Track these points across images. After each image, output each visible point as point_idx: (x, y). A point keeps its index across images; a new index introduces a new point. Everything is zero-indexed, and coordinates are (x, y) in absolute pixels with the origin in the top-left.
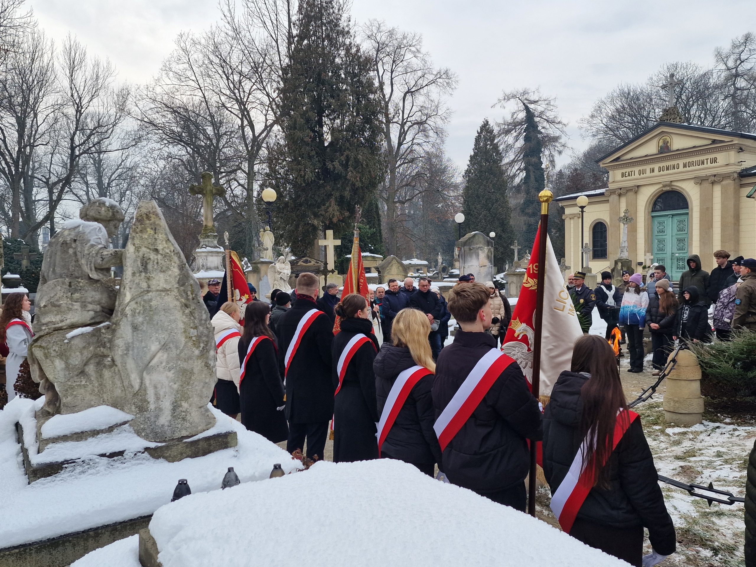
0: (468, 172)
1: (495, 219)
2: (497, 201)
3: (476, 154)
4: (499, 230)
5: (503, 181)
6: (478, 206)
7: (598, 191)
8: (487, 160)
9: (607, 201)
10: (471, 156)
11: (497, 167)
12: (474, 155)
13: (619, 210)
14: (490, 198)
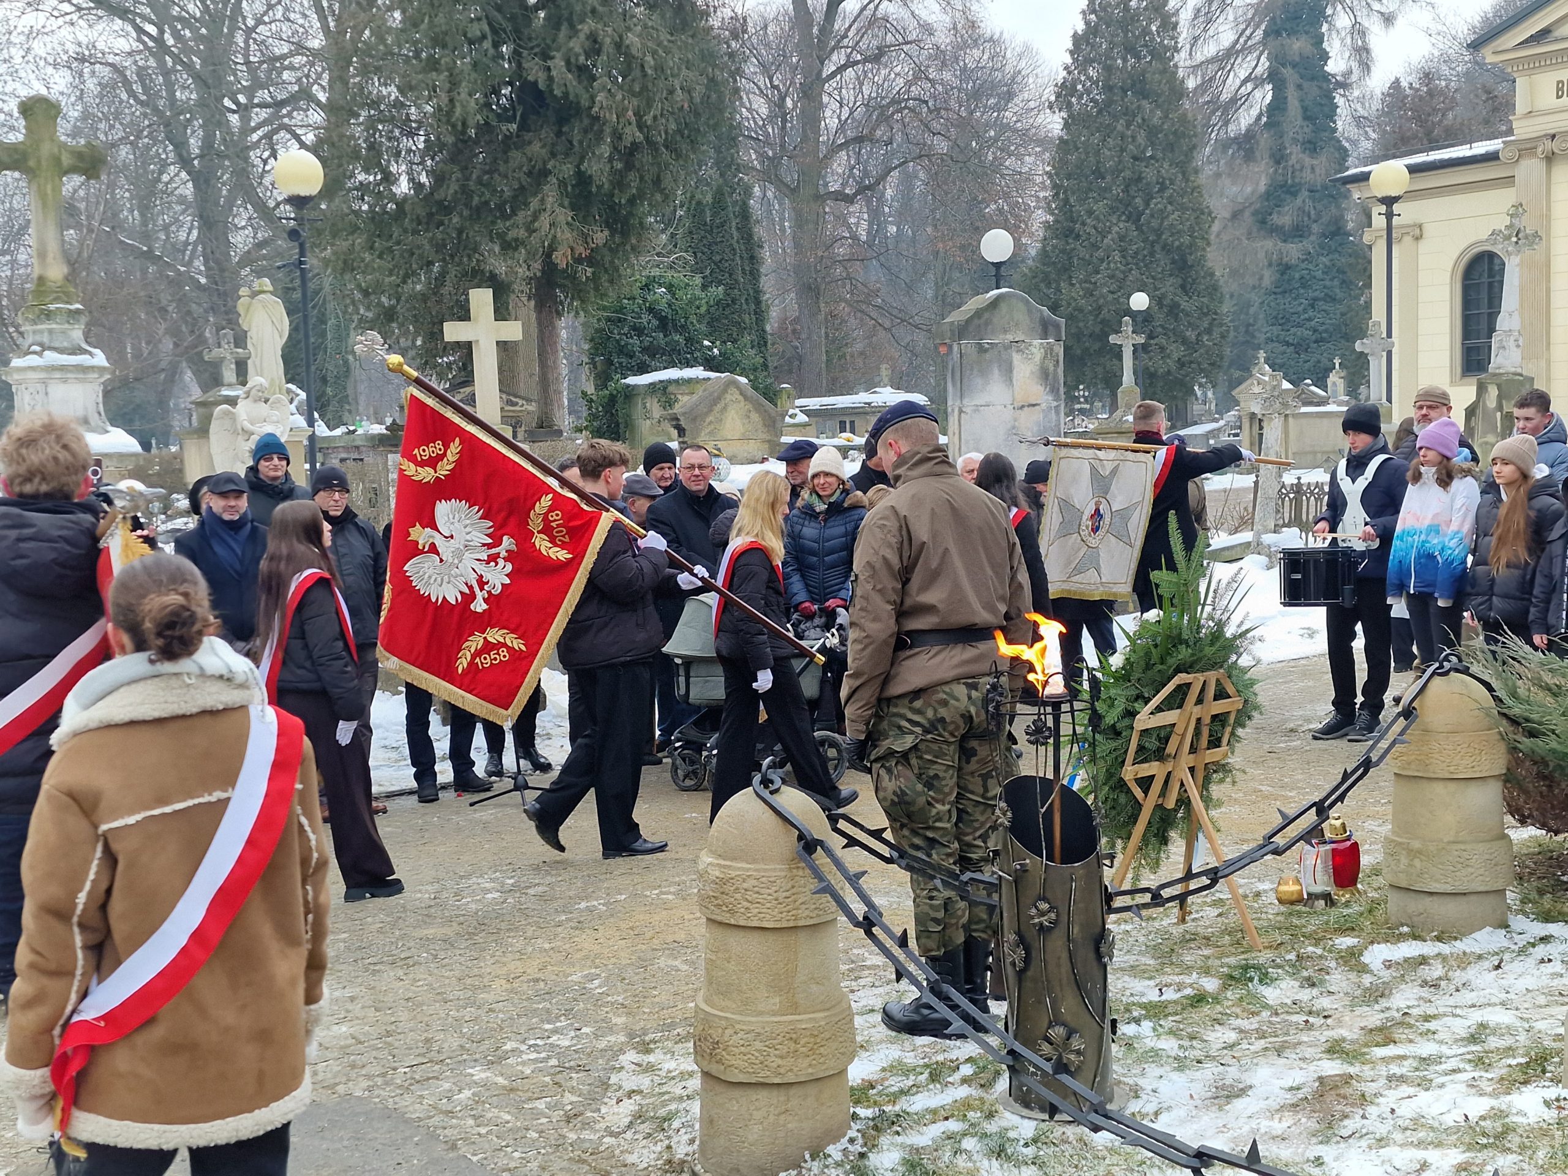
0: (1066, 92)
1: (1157, 248)
2: (1162, 190)
3: (1091, 31)
4: (1169, 287)
5: (1183, 118)
6: (1100, 207)
7: (1481, 148)
8: (1130, 49)
9: (1509, 180)
10: (1075, 36)
11: (1164, 71)
12: (1086, 33)
13: (1549, 208)
14: (1139, 179)
